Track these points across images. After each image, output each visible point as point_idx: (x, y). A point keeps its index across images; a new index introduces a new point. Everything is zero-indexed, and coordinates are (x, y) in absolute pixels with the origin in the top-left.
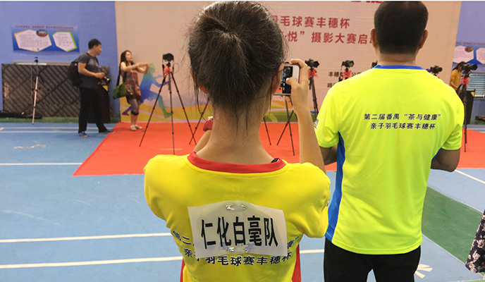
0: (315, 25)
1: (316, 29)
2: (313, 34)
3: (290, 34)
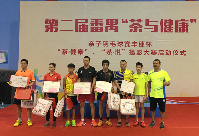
1: (132, 48)
2: (130, 51)
3: (116, 51)
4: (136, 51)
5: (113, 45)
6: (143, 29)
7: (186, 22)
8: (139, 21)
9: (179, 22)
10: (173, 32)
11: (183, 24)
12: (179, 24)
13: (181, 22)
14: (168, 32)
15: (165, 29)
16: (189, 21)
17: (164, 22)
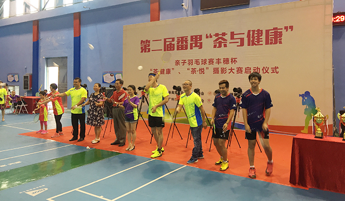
0: (214, 63)
1: (216, 65)
2: (214, 69)
3: (200, 70)
4: (220, 70)
5: (197, 63)
6: (228, 44)
7: (279, 31)
8: (224, 34)
9: (270, 31)
10: (262, 44)
11: (276, 33)
12: (270, 34)
13: (273, 31)
14: (256, 45)
15: (253, 41)
16: (283, 29)
17: (251, 33)
